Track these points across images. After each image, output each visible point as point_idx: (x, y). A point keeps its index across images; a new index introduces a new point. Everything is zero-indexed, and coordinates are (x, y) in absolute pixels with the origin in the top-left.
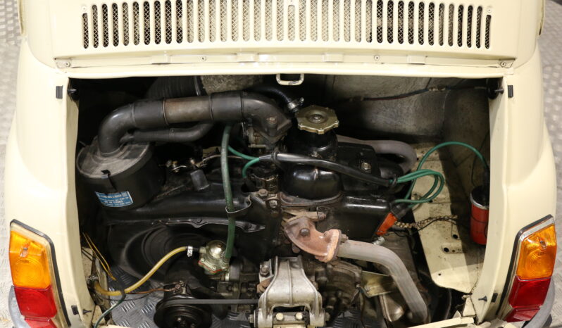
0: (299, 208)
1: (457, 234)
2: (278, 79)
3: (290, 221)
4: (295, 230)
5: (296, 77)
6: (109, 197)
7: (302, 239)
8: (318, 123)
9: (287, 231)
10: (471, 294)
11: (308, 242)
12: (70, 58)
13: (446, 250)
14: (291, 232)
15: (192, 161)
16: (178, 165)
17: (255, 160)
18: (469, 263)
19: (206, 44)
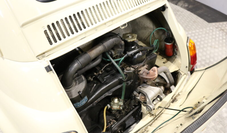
0: (140, 67)
1: (162, 57)
2: (121, 27)
3: (141, 72)
4: (144, 74)
5: (125, 25)
6: (80, 102)
7: (148, 75)
8: (131, 38)
9: (142, 76)
10: (179, 69)
11: (150, 75)
12: (44, 53)
13: (164, 63)
14: (143, 75)
15: (95, 74)
16: (92, 77)
17: (123, 58)
18: (172, 62)
19: (95, 25)
